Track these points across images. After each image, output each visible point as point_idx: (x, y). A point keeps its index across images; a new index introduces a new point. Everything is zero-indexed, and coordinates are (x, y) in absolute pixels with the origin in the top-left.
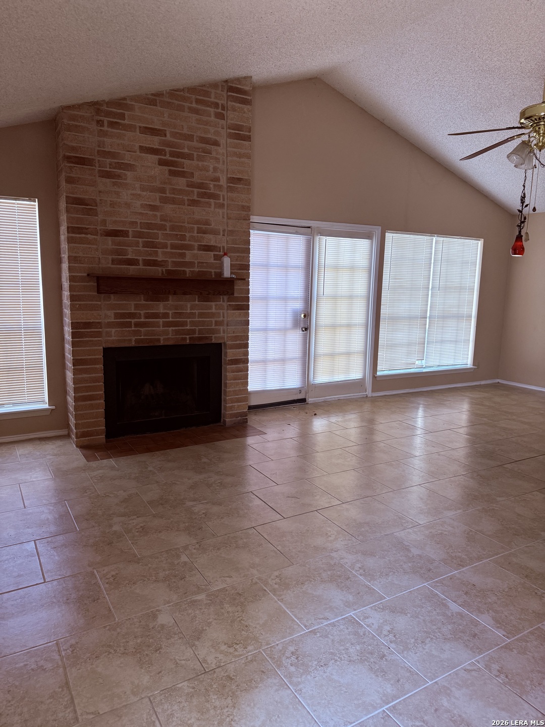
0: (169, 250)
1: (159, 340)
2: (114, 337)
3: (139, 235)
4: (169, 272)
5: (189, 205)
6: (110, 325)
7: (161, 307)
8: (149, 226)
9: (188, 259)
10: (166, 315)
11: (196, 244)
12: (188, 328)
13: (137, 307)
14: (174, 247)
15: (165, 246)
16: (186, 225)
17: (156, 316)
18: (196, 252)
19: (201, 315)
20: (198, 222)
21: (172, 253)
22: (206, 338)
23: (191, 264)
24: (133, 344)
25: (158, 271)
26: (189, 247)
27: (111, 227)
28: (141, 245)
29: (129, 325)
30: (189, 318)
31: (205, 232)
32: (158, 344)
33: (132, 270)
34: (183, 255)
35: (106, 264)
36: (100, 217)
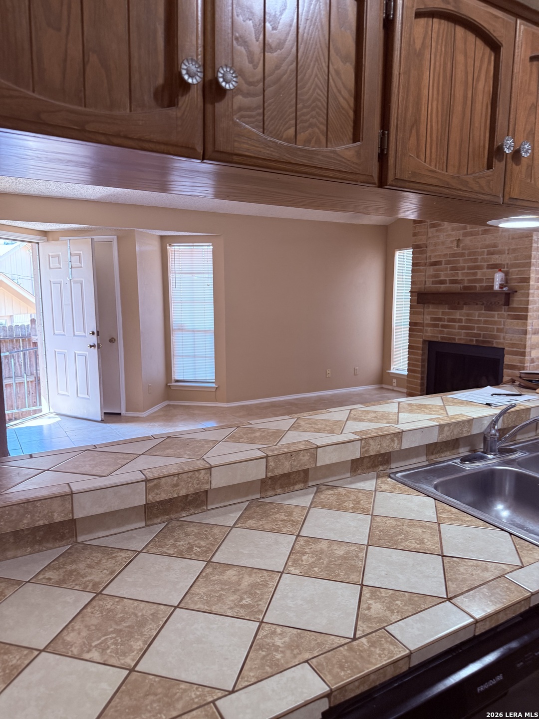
0: (466, 271)
1: (454, 339)
2: (430, 333)
3: (448, 262)
4: (465, 288)
5: (482, 234)
6: (428, 325)
7: (457, 314)
8: (454, 255)
9: (478, 277)
10: (460, 321)
11: (486, 264)
12: (475, 332)
13: (443, 313)
14: (470, 268)
15: (463, 268)
16: (479, 250)
17: (453, 320)
18: (485, 270)
19: (486, 322)
20: (487, 246)
21: (467, 273)
22: (489, 342)
23: (481, 280)
24: (439, 340)
25: (457, 287)
26: (479, 267)
27: (433, 260)
28: (449, 269)
29: (436, 326)
30: (476, 324)
31: (492, 254)
32: (454, 342)
33: (442, 288)
34: (475, 274)
35: (429, 285)
36: (428, 254)
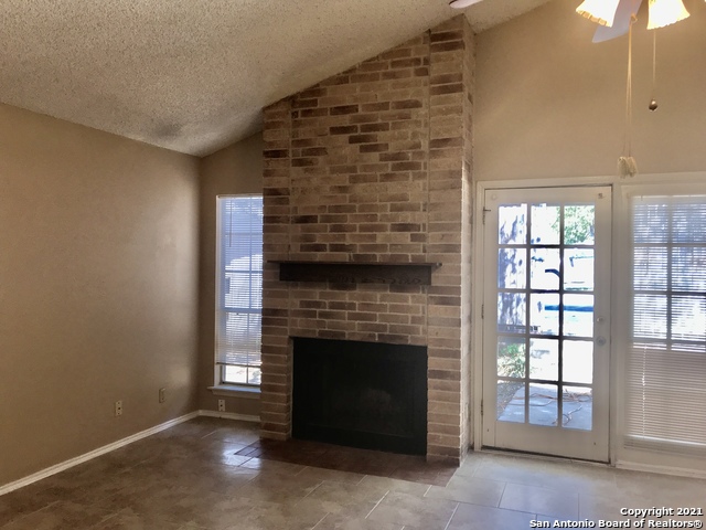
0: (357, 233)
1: (344, 334)
2: (299, 326)
3: (327, 219)
4: (357, 256)
5: (381, 181)
6: (297, 313)
7: (346, 297)
8: (338, 208)
9: (379, 241)
10: (352, 306)
11: (389, 224)
12: (377, 322)
13: (322, 295)
14: (363, 229)
15: (353, 229)
16: (378, 203)
17: (341, 306)
18: (388, 233)
19: (393, 308)
20: (392, 198)
21: (360, 236)
22: (401, 338)
23: (383, 247)
24: (317, 336)
25: (345, 257)
26: (381, 228)
27: (301, 213)
28: (329, 229)
29: (313, 314)
30: (379, 311)
31: (401, 209)
32: (342, 339)
33: (319, 257)
34: (373, 238)
35: (295, 253)
36: (292, 205)
